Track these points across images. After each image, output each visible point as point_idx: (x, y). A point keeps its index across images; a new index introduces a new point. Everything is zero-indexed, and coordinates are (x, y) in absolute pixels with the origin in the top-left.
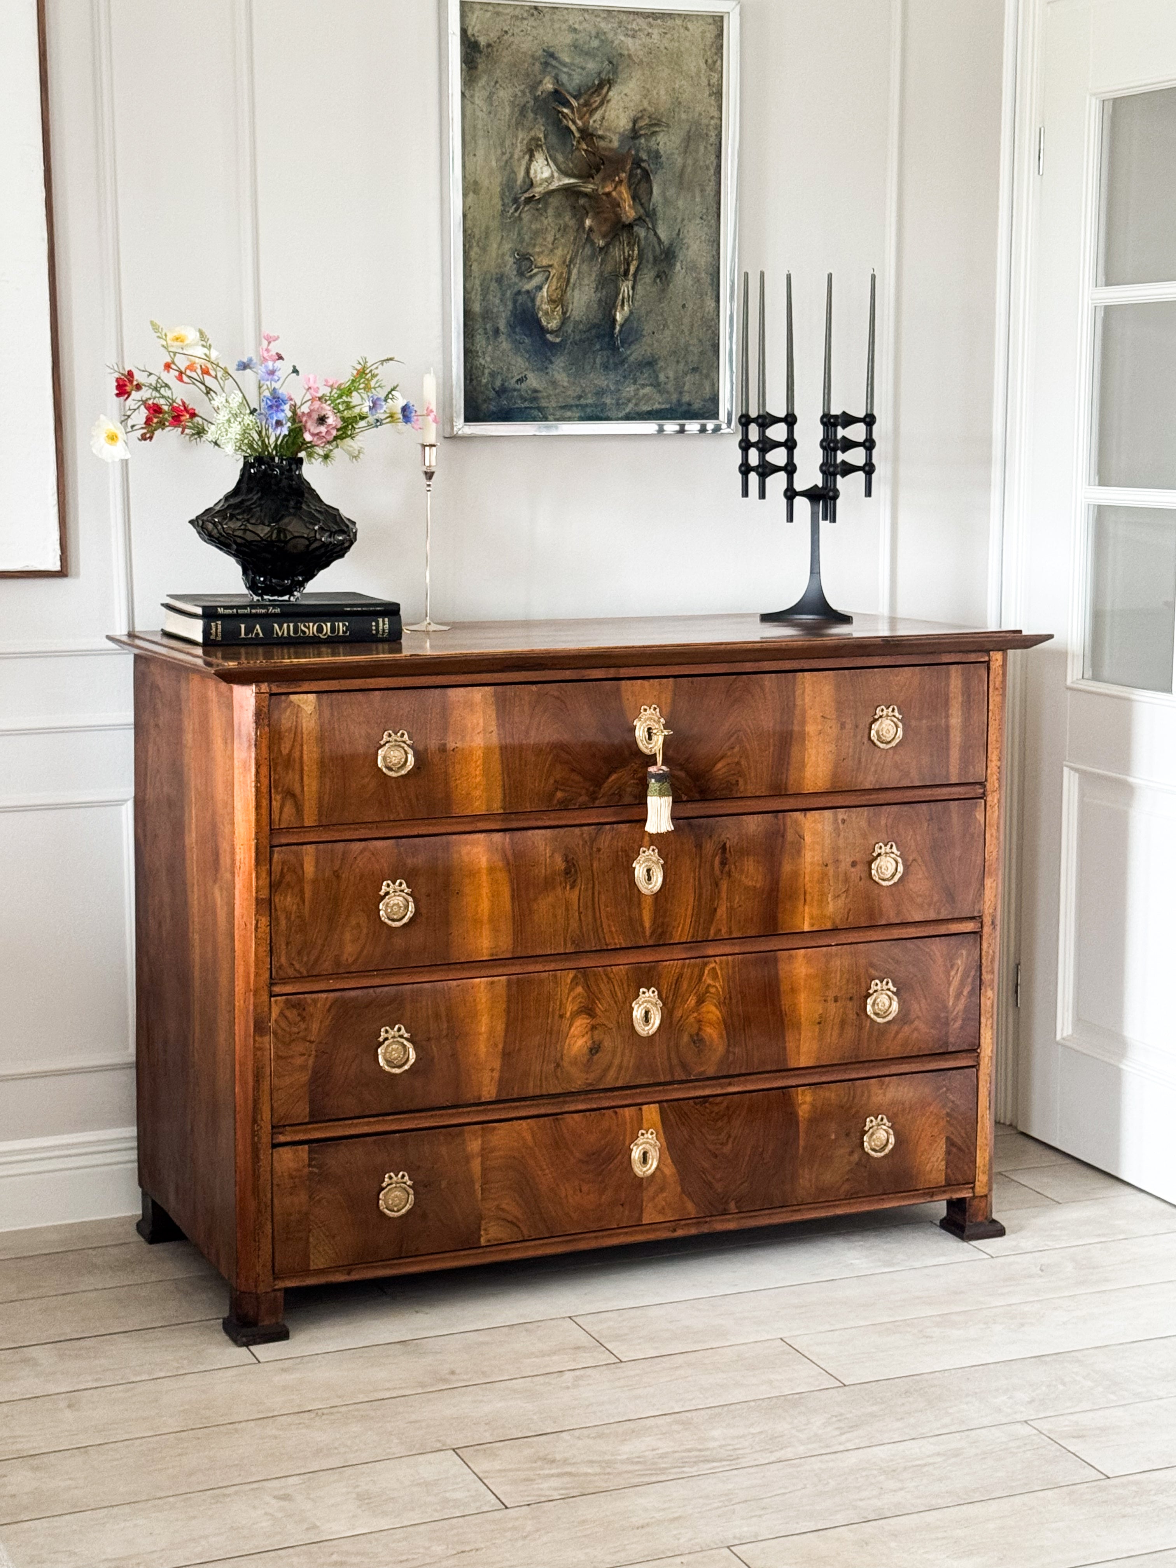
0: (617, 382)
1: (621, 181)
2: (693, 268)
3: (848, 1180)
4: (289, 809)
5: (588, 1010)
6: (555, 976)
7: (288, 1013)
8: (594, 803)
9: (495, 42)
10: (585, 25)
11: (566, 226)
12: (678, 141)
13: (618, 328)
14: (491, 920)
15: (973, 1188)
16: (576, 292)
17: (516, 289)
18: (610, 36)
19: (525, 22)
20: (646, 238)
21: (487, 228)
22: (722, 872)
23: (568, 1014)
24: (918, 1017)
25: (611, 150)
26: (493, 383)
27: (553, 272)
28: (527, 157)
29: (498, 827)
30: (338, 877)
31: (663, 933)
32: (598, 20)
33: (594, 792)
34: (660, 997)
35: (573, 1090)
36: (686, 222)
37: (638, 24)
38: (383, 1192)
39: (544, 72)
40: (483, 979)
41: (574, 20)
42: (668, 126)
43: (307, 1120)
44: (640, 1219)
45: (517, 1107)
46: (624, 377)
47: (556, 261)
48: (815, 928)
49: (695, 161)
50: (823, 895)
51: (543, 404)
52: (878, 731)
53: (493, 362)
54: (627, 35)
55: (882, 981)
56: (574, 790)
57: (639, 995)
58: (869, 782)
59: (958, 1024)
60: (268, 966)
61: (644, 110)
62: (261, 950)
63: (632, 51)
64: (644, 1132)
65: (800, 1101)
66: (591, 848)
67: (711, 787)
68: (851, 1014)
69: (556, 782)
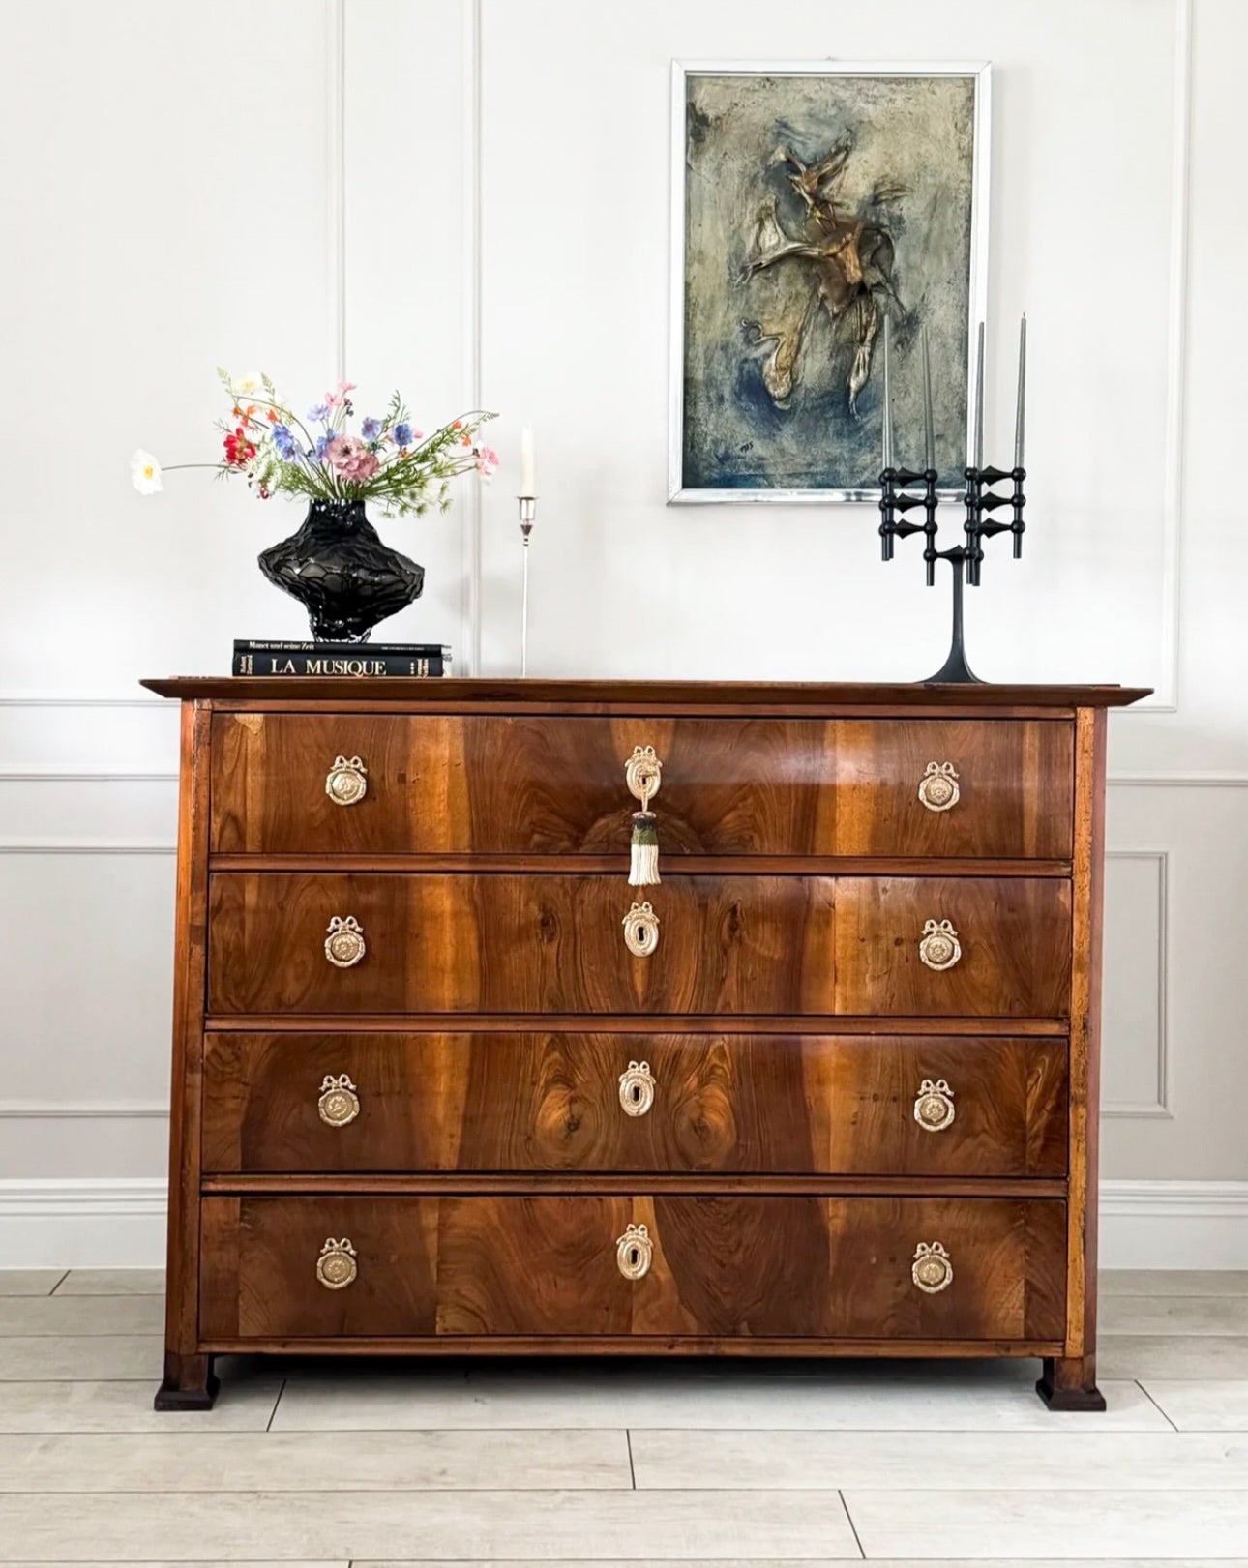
0: (852, 450)
1: (848, 243)
2: (939, 332)
3: (893, 1315)
4: (229, 833)
5: (564, 1079)
6: (528, 1039)
7: (221, 1051)
8: (578, 850)
9: (724, 115)
10: (821, 93)
11: (798, 294)
12: (923, 206)
13: (853, 395)
14: (455, 969)
15: (1063, 1347)
16: (808, 359)
17: (743, 356)
18: (849, 103)
19: (757, 94)
20: (886, 305)
21: (713, 296)
22: (731, 937)
23: (542, 1083)
24: (984, 1131)
25: (849, 217)
26: (716, 451)
27: (783, 339)
28: (757, 226)
29: (466, 869)
30: (282, 909)
31: (657, 1003)
32: (836, 87)
33: (577, 838)
34: (653, 1073)
35: (549, 1169)
36: (932, 286)
37: (879, 91)
38: (321, 1259)
39: (776, 142)
40: (443, 1034)
41: (809, 89)
42: (913, 190)
43: (239, 1170)
44: (629, 1326)
45: (482, 1181)
46: (860, 445)
47: (786, 328)
48: (849, 1012)
49: (942, 226)
50: (858, 974)
51: (770, 471)
52: (927, 791)
53: (716, 429)
54: (868, 102)
55: (935, 1083)
56: (554, 834)
57: (627, 1069)
58: (919, 848)
59: (1039, 1143)
60: (203, 998)
61: (887, 176)
62: (195, 980)
63: (873, 118)
64: (633, 1226)
65: (831, 1214)
66: (573, 899)
67: (720, 842)
68: (895, 1117)
69: (533, 823)
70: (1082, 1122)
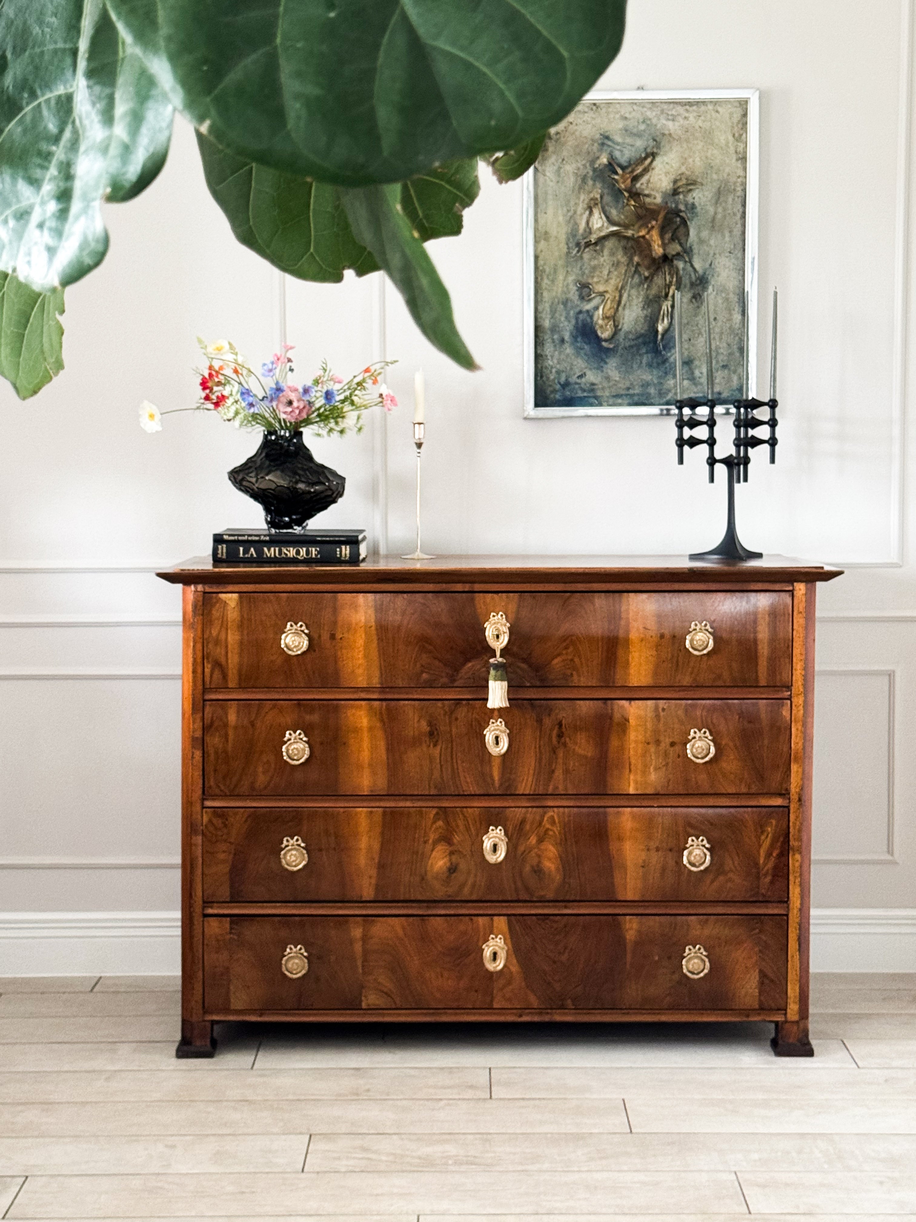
0: (660, 377)
1: (653, 227)
2: (723, 289)
3: (670, 994)
4: (217, 674)
5: (446, 839)
6: (421, 813)
7: (215, 821)
8: (453, 684)
10: (634, 114)
11: (619, 262)
12: (710, 196)
13: (660, 337)
14: (370, 765)
15: (786, 1014)
17: (578, 309)
18: (654, 121)
19: (586, 115)
20: (684, 269)
21: (556, 265)
22: (559, 742)
23: (431, 841)
24: (731, 871)
25: (655, 204)
26: (559, 378)
27: (607, 296)
28: (587, 212)
29: (376, 697)
30: (253, 726)
31: (509, 787)
32: (645, 109)
33: (453, 675)
34: (506, 834)
35: (437, 899)
36: (718, 256)
37: (677, 110)
38: (284, 959)
39: (601, 150)
40: (364, 809)
41: (625, 111)
42: (702, 184)
43: (228, 900)
44: (492, 1001)
45: (390, 907)
46: (666, 373)
47: (610, 288)
48: (639, 792)
49: (725, 210)
50: (646, 766)
51: (599, 393)
52: (691, 641)
53: (559, 363)
54: (668, 120)
55: (697, 839)
56: (437, 673)
57: (488, 832)
58: (687, 680)
59: (768, 879)
60: (201, 785)
61: (683, 174)
62: (196, 774)
63: (672, 132)
64: (494, 937)
65: (628, 928)
66: (450, 717)
67: (550, 678)
68: (671, 863)
69: (422, 666)
70: (797, 864)
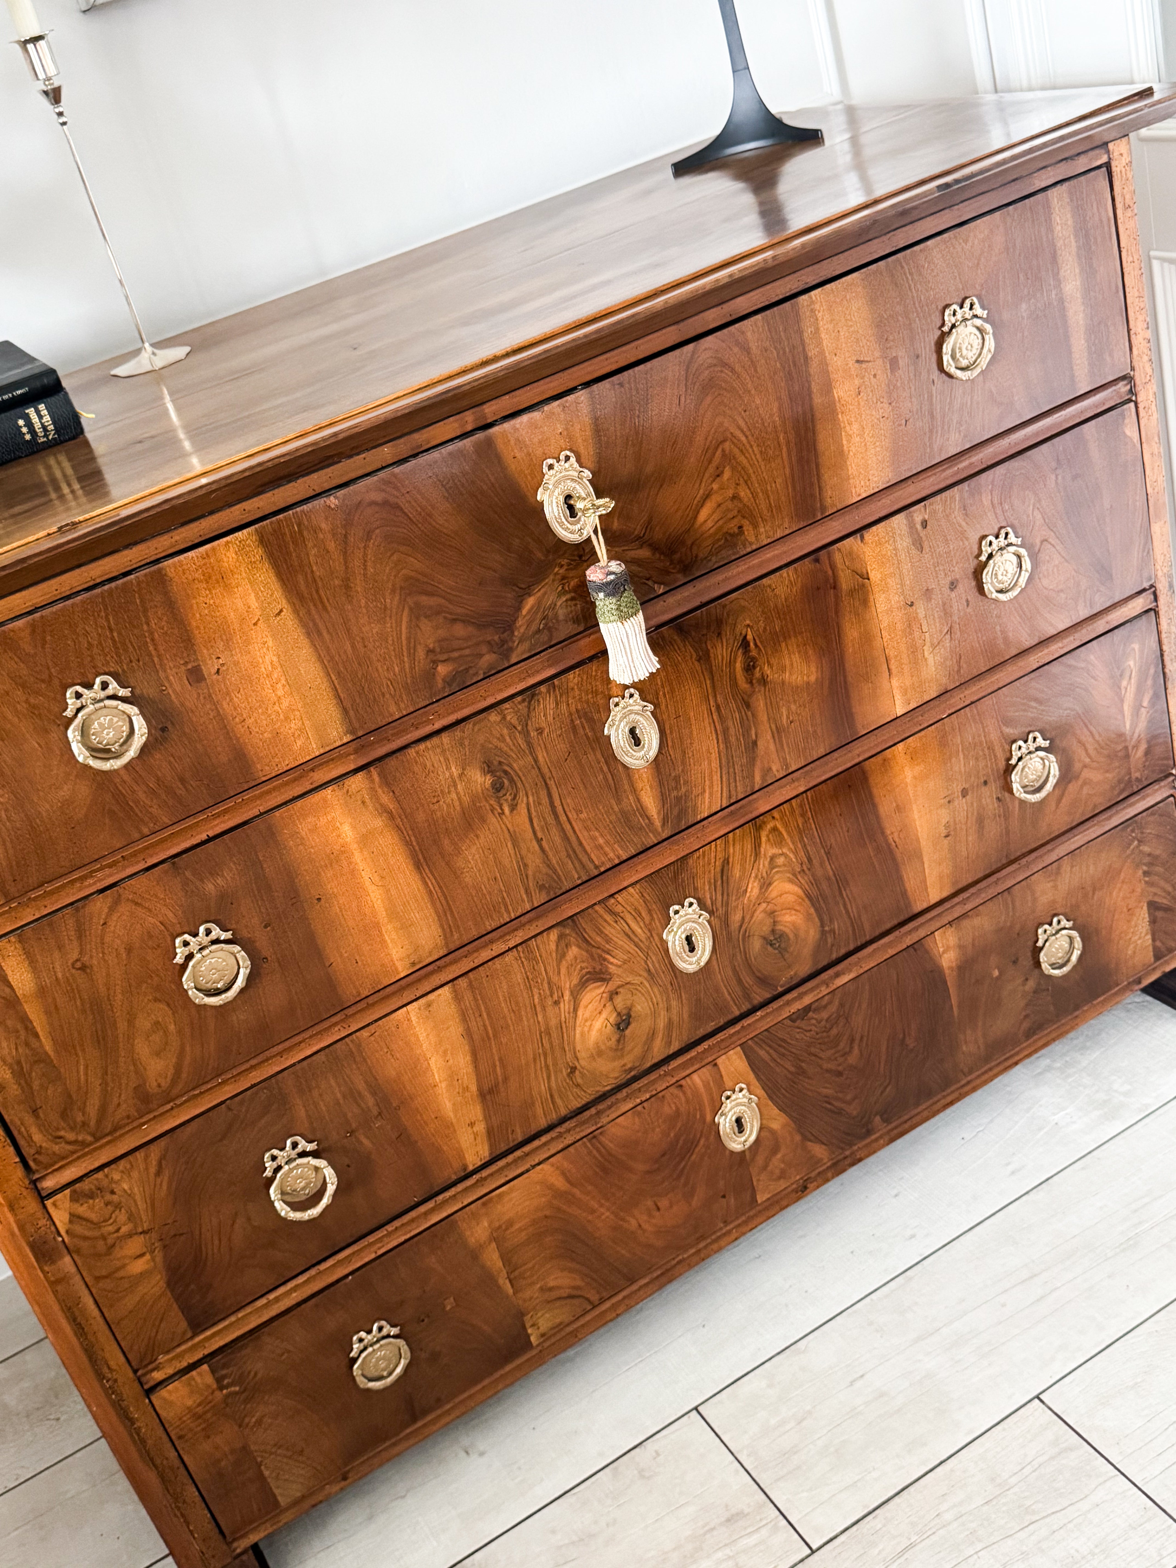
3: (1027, 1015)
5: (595, 974)
6: (528, 950)
7: (83, 1211)
8: (508, 661)
14: (393, 915)
22: (751, 683)
23: (567, 995)
24: (1085, 766)
29: (352, 767)
30: (83, 969)
31: (682, 813)
33: (503, 642)
34: (702, 905)
35: (609, 1088)
38: (356, 1366)
40: (412, 1006)
43: (187, 1333)
44: (754, 1200)
48: (913, 705)
50: (915, 651)
52: (953, 353)
55: (1026, 741)
56: (467, 652)
57: (669, 919)
59: (1142, 749)
60: (17, 1160)
64: (729, 1093)
65: (941, 950)
66: (526, 733)
67: (701, 555)
68: (990, 805)
69: (430, 651)
